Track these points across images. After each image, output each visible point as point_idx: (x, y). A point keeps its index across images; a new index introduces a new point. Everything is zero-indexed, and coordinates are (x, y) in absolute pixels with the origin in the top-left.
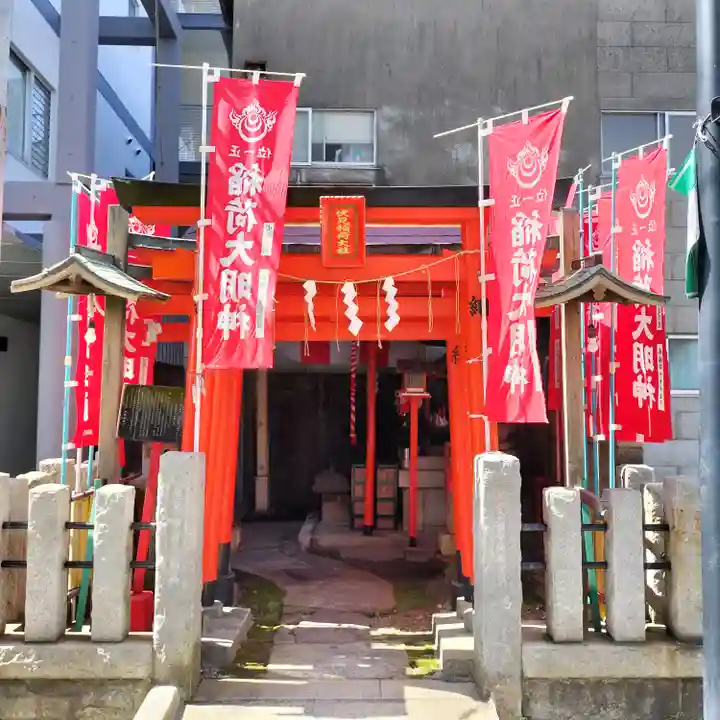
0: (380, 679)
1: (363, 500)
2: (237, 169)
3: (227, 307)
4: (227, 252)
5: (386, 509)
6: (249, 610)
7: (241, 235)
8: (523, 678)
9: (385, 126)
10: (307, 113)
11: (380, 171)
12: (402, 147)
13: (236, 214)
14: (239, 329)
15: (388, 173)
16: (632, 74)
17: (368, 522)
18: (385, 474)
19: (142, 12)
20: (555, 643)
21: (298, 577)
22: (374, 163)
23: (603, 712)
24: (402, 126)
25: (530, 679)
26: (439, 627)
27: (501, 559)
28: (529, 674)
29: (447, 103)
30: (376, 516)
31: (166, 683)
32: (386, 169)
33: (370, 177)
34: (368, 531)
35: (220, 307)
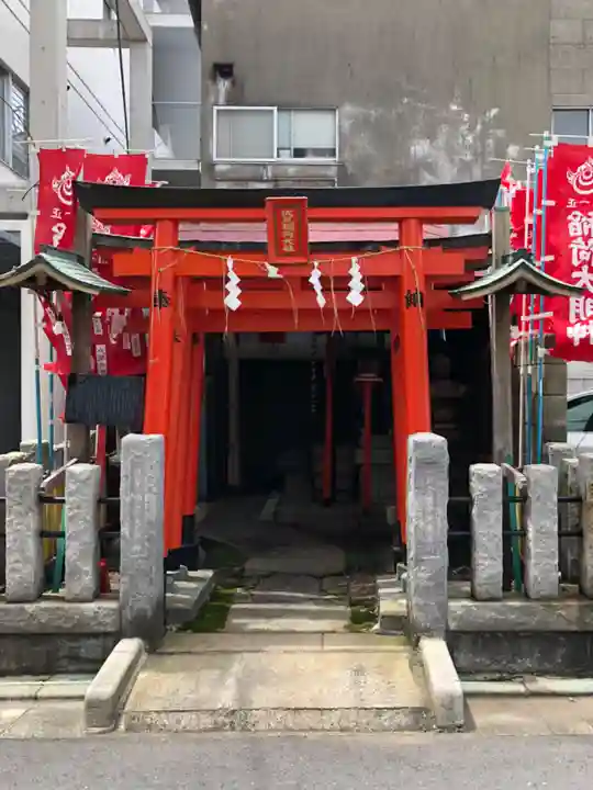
0: (323, 633)
6: (212, 572)
8: (447, 631)
9: (347, 124)
10: (272, 111)
11: (341, 166)
12: (364, 144)
15: (350, 170)
17: (327, 494)
20: (476, 600)
22: (337, 159)
23: (518, 660)
24: (361, 124)
25: (455, 632)
26: (381, 591)
27: (430, 528)
28: (453, 626)
30: (334, 490)
32: (347, 164)
33: (332, 172)
34: (328, 503)
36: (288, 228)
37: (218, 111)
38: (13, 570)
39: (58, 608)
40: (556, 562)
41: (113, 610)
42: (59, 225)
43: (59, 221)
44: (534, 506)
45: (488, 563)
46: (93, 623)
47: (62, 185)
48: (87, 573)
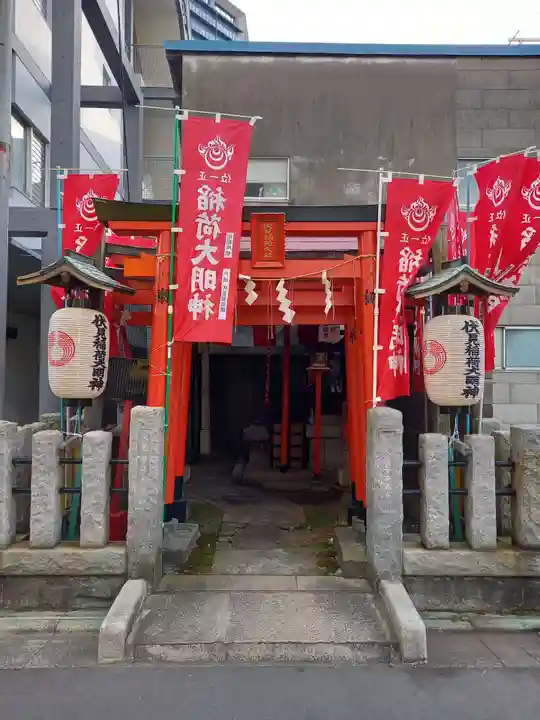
0: (296, 575)
1: (280, 446)
2: (204, 190)
3: (196, 296)
4: (196, 253)
5: (296, 453)
6: (197, 525)
7: (208, 241)
8: (404, 575)
9: (296, 170)
12: (308, 186)
13: (204, 225)
14: (204, 312)
16: (482, 129)
17: (284, 462)
18: (297, 428)
19: (114, 83)
20: (426, 548)
22: (287, 198)
23: (464, 601)
24: (308, 170)
25: (410, 576)
27: (388, 487)
28: (408, 571)
29: (342, 152)
30: (290, 458)
31: (137, 578)
32: (296, 202)
34: (283, 469)
35: (190, 296)
36: (269, 240)
38: (37, 521)
39: (74, 554)
40: (495, 517)
41: (121, 555)
42: (81, 238)
43: (81, 234)
46: (103, 566)
47: (85, 205)
48: (99, 523)
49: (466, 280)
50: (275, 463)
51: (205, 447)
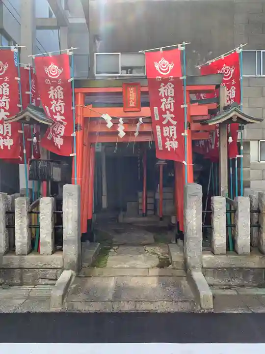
0: (148, 268)
1: (142, 204)
5: (150, 207)
6: (99, 244)
8: (202, 268)
10: (119, 55)
16: (248, 34)
17: (144, 212)
18: (150, 194)
20: (214, 254)
21: (117, 232)
22: (145, 74)
23: (233, 280)
25: (205, 268)
28: (205, 266)
30: (147, 210)
31: (68, 270)
34: (145, 215)
37: (96, 55)
38: (19, 241)
41: (60, 258)
44: (240, 214)
45: (220, 238)
48: (49, 243)
49: (235, 115)
50: (140, 212)
51: (105, 205)
